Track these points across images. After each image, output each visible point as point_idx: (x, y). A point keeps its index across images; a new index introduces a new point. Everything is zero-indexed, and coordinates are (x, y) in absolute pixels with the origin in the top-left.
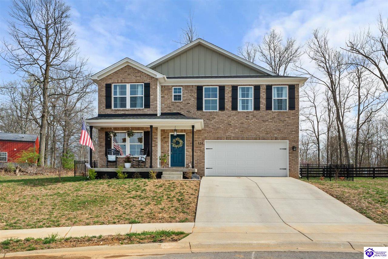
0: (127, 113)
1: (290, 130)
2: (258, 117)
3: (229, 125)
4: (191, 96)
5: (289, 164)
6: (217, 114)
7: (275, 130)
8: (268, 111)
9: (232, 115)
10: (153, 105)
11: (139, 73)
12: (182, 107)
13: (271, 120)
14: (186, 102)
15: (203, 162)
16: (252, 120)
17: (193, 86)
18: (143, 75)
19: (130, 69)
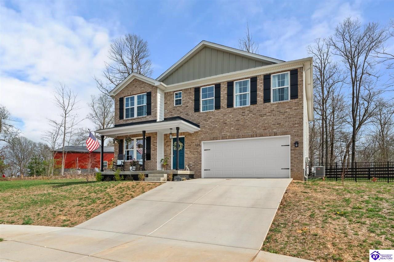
1: (292, 123)
2: (254, 112)
3: (224, 124)
4: (189, 98)
5: (291, 163)
6: (213, 114)
7: (274, 124)
8: (266, 104)
9: (228, 113)
10: (153, 112)
12: (182, 111)
13: (270, 114)
14: (186, 105)
15: (199, 164)
16: (248, 116)
17: (191, 88)
18: (146, 85)
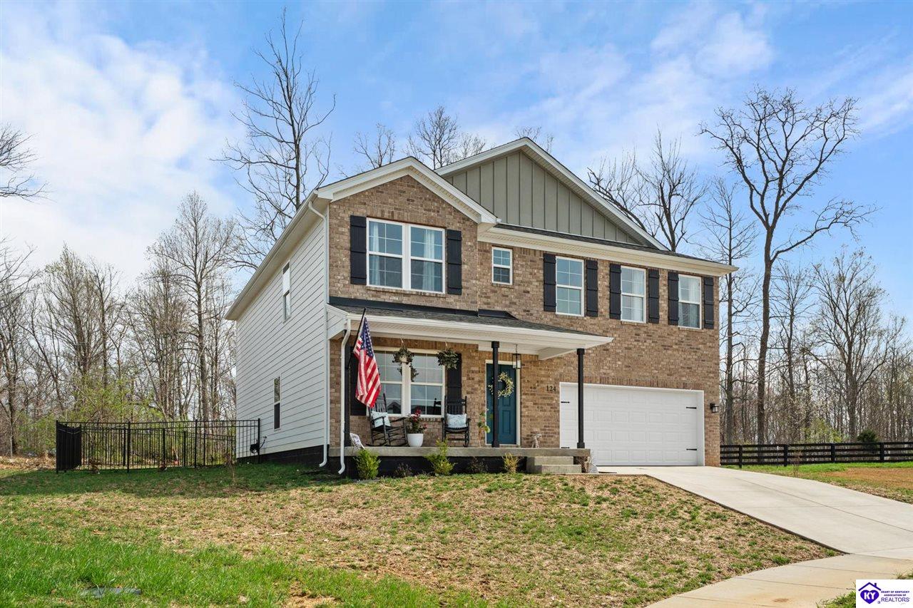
0: (405, 301)
1: (706, 369)
2: (656, 337)
3: (604, 350)
4: (531, 274)
5: (706, 439)
6: (582, 324)
7: (684, 368)
8: (672, 326)
9: (611, 329)
10: (467, 288)
11: (434, 200)
12: (514, 300)
13: (677, 347)
14: (522, 288)
15: (555, 433)
16: (645, 344)
17: (535, 251)
19: (413, 187)
